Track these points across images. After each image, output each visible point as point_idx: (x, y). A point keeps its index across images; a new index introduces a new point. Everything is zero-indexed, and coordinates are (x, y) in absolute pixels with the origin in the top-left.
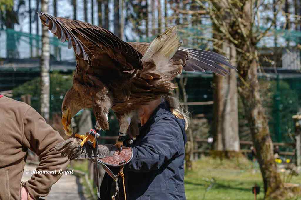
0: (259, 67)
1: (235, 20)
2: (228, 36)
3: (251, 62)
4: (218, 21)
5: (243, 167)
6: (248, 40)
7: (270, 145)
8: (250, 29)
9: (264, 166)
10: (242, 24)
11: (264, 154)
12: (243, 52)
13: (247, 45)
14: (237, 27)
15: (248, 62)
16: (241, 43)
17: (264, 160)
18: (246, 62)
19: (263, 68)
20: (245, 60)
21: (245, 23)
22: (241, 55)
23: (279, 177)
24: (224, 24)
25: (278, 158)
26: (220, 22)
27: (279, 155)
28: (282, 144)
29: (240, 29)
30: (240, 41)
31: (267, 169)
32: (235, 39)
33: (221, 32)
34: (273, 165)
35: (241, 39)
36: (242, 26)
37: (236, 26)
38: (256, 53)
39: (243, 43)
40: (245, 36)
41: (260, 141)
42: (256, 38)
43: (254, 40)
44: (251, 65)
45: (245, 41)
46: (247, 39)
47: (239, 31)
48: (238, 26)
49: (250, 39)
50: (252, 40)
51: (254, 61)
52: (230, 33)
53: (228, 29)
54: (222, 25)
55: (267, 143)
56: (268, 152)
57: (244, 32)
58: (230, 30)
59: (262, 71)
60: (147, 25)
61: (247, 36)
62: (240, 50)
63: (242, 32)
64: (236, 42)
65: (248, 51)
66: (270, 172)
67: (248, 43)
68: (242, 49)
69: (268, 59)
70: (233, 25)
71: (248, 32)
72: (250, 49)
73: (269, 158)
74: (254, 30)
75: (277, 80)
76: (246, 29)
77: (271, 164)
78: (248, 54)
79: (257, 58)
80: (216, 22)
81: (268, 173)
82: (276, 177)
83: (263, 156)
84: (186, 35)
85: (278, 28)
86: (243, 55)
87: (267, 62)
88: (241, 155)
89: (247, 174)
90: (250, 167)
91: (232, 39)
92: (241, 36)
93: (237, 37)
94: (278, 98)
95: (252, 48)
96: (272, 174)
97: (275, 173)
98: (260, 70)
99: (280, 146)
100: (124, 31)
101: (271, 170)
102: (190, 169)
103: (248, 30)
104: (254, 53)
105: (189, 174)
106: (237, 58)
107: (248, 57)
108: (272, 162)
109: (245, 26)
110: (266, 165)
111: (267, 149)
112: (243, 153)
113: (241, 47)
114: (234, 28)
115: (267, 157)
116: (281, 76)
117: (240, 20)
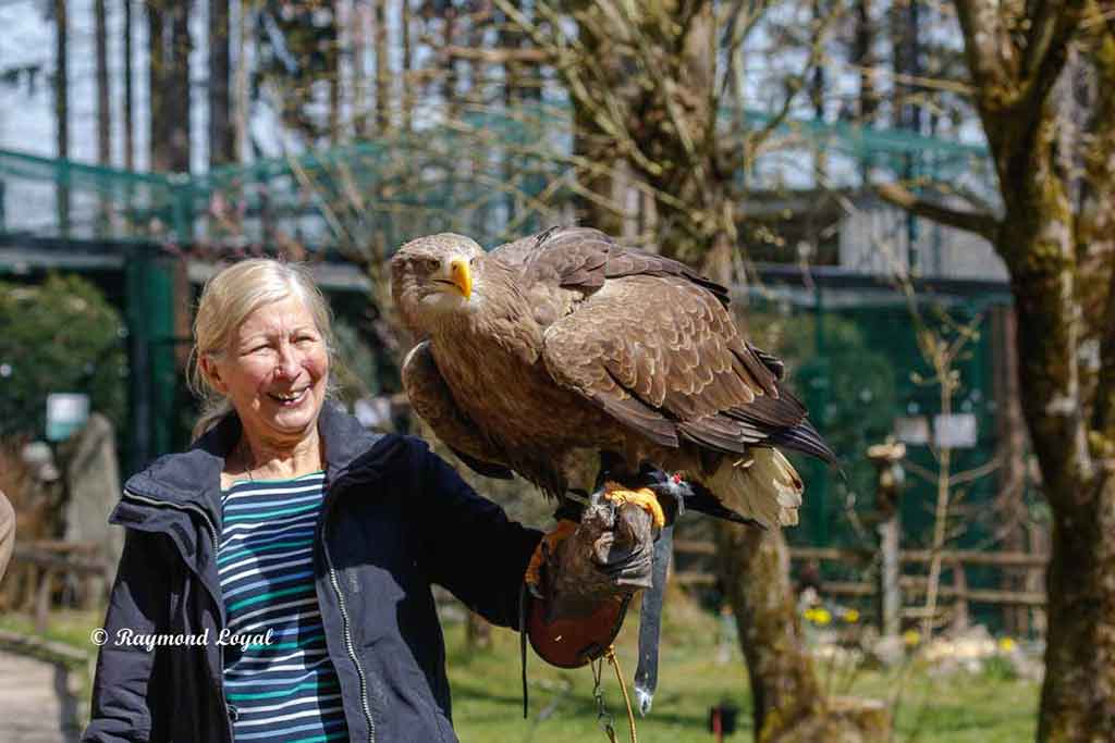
0: (739, 262)
1: (649, 86)
2: (627, 145)
3: (709, 243)
4: (589, 90)
5: (684, 638)
6: (698, 163)
7: (775, 556)
8: (705, 120)
9: (753, 632)
10: (680, 100)
11: (756, 585)
12: (680, 204)
13: (695, 179)
14: (660, 115)
15: (698, 242)
16: (673, 172)
17: (753, 609)
18: (691, 243)
19: (752, 267)
20: (688, 235)
21: (690, 100)
22: (673, 218)
23: (810, 673)
24: (612, 100)
25: (813, 603)
26: (597, 95)
27: (822, 594)
28: (832, 553)
29: (670, 119)
30: (668, 164)
31: (765, 642)
32: (651, 157)
33: (599, 130)
34: (789, 629)
35: (673, 160)
36: (676, 110)
37: (655, 109)
38: (729, 209)
39: (682, 170)
40: (688, 145)
41: (738, 540)
42: (729, 155)
43: (723, 164)
44: (711, 255)
45: (690, 166)
46: (694, 158)
47: (666, 127)
48: (664, 107)
49: (706, 160)
50: (713, 162)
51: (723, 239)
52: (632, 134)
53: (627, 122)
54: (603, 104)
55: (766, 548)
56: (769, 580)
57: (686, 129)
58: (635, 123)
59: (750, 280)
60: (334, 99)
61: (698, 149)
62: (667, 199)
63: (677, 135)
64: (655, 169)
65: (699, 203)
66: (778, 653)
67: (699, 172)
68: (676, 194)
69: (771, 232)
70: (645, 104)
71: (701, 133)
72: (708, 196)
73: (773, 602)
74: (723, 123)
75: (815, 311)
76: (692, 118)
77: (780, 625)
78: (697, 216)
79: (732, 231)
80: (582, 93)
81: (766, 657)
82: (798, 673)
83: (750, 593)
84: (472, 142)
85: (831, 116)
86: (681, 218)
87: (768, 244)
88: (677, 592)
89: (700, 663)
90: (708, 637)
91: (640, 158)
92: (674, 146)
93: (658, 148)
94: (820, 383)
95: (713, 192)
96: (784, 663)
97: (796, 659)
98: (742, 276)
99: (823, 562)
100: (248, 123)
101: (779, 645)
102: (482, 642)
103: (699, 124)
104: (720, 211)
105: (477, 661)
106: (658, 230)
107: (699, 225)
108: (785, 616)
109: (689, 109)
110: (762, 628)
111: (766, 569)
112: (684, 588)
113: (672, 187)
114: (650, 117)
115: (764, 599)
116: (830, 300)
117: (670, 86)
